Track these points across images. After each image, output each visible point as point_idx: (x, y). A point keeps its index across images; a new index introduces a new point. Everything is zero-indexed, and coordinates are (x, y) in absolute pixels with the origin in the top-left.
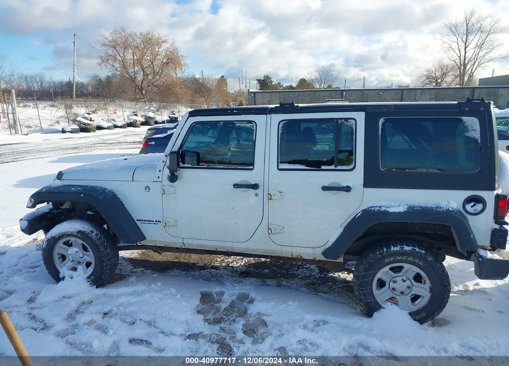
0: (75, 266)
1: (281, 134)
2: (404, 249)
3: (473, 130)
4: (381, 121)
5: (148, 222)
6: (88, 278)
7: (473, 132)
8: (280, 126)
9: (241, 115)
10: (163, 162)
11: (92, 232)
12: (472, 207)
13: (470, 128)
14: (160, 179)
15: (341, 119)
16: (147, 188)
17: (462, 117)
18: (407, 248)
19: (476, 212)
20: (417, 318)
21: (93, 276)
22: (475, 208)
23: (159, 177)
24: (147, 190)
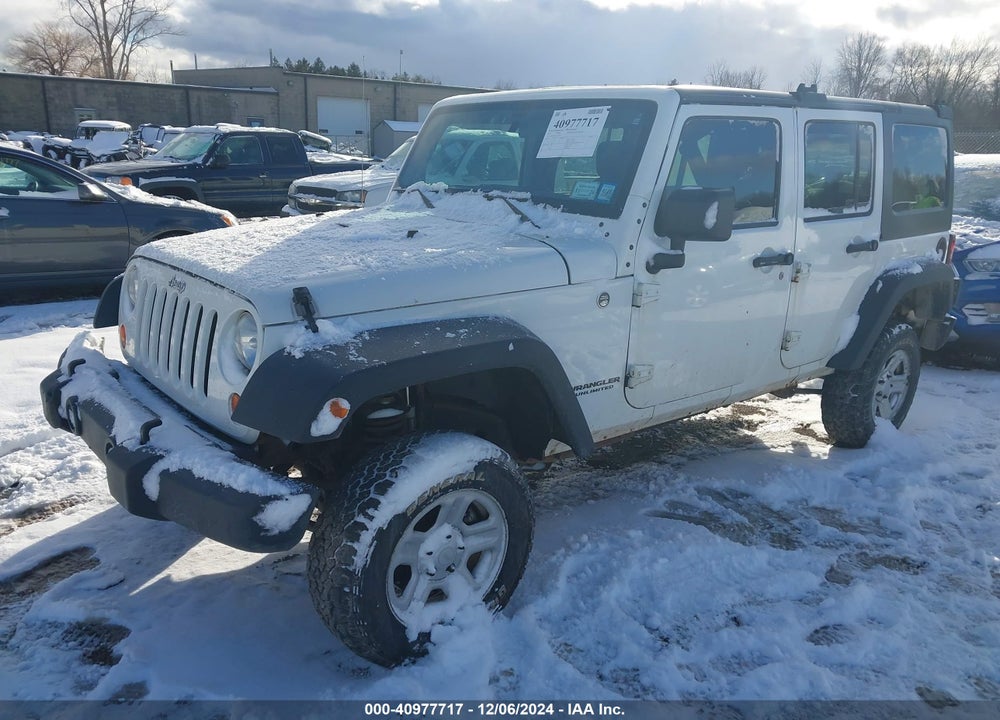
0: (436, 585)
4: (893, 129)
5: (593, 388)
6: (486, 599)
8: (806, 134)
9: (761, 106)
10: (639, 221)
14: (629, 271)
16: (604, 297)
21: (503, 587)
23: (628, 265)
24: (604, 304)
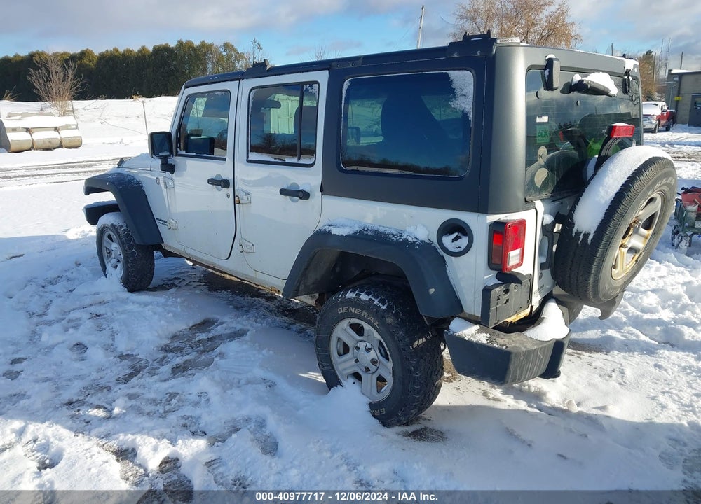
0: (117, 264)
1: (252, 108)
2: (361, 297)
3: (463, 95)
4: (347, 84)
5: (162, 222)
6: (121, 279)
7: (462, 99)
8: (251, 98)
9: (219, 82)
11: (121, 227)
12: (454, 240)
13: (458, 92)
15: (306, 83)
16: (158, 180)
17: (449, 72)
18: (364, 297)
19: (459, 250)
20: (377, 412)
22: (458, 243)
24: (158, 182)
